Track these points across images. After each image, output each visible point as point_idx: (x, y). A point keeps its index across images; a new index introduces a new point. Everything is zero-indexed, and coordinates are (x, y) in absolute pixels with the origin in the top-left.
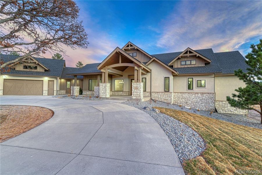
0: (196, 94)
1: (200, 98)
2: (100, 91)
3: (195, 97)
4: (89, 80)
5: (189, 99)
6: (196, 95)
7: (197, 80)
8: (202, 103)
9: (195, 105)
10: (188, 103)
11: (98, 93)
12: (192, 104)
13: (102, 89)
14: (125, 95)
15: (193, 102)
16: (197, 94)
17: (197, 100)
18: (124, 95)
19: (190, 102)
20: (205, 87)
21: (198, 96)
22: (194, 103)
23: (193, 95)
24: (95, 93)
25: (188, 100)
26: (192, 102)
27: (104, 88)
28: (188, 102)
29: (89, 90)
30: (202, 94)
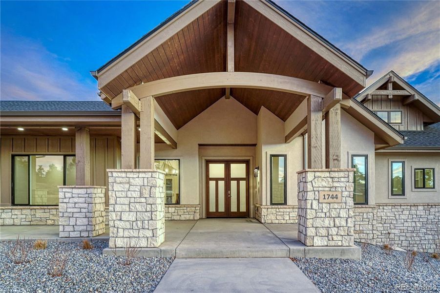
0: (413, 208)
1: (421, 220)
2: (113, 216)
3: (410, 217)
4: (13, 157)
5: (395, 222)
6: (413, 212)
7: (415, 167)
8: (426, 234)
9: (410, 239)
10: (392, 236)
11: (85, 221)
12: (402, 238)
13: (126, 201)
14: (188, 217)
15: (406, 231)
16: (416, 208)
17: (414, 224)
18: (183, 218)
19: (396, 231)
20: (434, 188)
21: (418, 213)
22: (408, 235)
23: (405, 212)
24: (62, 221)
25: (392, 226)
26: (402, 231)
27: (137, 194)
28: (393, 231)
29: (13, 204)
30: (428, 206)
